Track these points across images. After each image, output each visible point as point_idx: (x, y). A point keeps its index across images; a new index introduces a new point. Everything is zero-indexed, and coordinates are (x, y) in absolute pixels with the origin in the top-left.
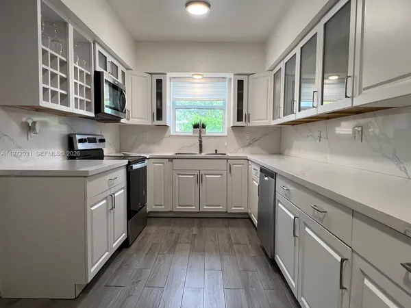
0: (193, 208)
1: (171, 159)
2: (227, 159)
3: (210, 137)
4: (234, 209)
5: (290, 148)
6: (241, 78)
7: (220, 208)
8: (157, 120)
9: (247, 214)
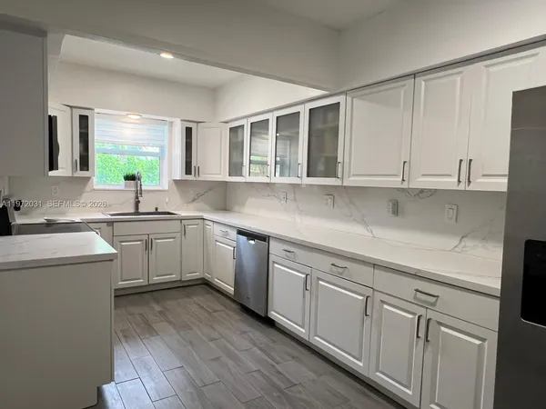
0: (141, 282)
1: (110, 223)
2: (181, 220)
3: (149, 191)
4: (188, 276)
5: (243, 204)
6: (189, 125)
7: (174, 277)
8: (81, 170)
9: (203, 279)
